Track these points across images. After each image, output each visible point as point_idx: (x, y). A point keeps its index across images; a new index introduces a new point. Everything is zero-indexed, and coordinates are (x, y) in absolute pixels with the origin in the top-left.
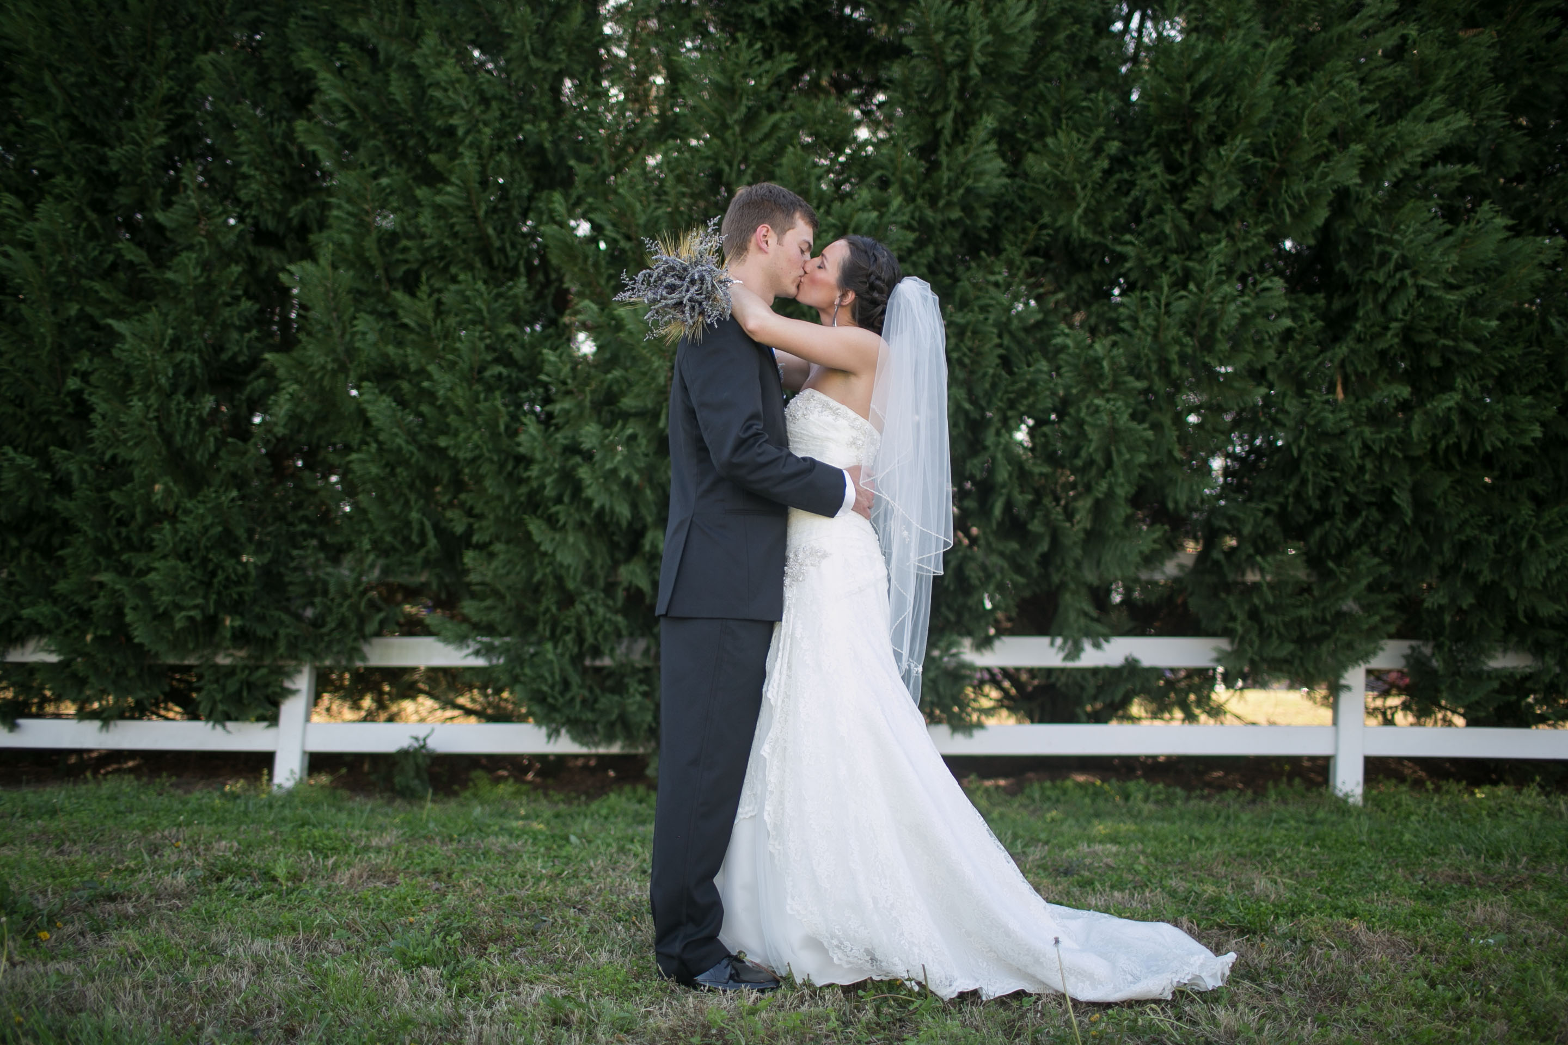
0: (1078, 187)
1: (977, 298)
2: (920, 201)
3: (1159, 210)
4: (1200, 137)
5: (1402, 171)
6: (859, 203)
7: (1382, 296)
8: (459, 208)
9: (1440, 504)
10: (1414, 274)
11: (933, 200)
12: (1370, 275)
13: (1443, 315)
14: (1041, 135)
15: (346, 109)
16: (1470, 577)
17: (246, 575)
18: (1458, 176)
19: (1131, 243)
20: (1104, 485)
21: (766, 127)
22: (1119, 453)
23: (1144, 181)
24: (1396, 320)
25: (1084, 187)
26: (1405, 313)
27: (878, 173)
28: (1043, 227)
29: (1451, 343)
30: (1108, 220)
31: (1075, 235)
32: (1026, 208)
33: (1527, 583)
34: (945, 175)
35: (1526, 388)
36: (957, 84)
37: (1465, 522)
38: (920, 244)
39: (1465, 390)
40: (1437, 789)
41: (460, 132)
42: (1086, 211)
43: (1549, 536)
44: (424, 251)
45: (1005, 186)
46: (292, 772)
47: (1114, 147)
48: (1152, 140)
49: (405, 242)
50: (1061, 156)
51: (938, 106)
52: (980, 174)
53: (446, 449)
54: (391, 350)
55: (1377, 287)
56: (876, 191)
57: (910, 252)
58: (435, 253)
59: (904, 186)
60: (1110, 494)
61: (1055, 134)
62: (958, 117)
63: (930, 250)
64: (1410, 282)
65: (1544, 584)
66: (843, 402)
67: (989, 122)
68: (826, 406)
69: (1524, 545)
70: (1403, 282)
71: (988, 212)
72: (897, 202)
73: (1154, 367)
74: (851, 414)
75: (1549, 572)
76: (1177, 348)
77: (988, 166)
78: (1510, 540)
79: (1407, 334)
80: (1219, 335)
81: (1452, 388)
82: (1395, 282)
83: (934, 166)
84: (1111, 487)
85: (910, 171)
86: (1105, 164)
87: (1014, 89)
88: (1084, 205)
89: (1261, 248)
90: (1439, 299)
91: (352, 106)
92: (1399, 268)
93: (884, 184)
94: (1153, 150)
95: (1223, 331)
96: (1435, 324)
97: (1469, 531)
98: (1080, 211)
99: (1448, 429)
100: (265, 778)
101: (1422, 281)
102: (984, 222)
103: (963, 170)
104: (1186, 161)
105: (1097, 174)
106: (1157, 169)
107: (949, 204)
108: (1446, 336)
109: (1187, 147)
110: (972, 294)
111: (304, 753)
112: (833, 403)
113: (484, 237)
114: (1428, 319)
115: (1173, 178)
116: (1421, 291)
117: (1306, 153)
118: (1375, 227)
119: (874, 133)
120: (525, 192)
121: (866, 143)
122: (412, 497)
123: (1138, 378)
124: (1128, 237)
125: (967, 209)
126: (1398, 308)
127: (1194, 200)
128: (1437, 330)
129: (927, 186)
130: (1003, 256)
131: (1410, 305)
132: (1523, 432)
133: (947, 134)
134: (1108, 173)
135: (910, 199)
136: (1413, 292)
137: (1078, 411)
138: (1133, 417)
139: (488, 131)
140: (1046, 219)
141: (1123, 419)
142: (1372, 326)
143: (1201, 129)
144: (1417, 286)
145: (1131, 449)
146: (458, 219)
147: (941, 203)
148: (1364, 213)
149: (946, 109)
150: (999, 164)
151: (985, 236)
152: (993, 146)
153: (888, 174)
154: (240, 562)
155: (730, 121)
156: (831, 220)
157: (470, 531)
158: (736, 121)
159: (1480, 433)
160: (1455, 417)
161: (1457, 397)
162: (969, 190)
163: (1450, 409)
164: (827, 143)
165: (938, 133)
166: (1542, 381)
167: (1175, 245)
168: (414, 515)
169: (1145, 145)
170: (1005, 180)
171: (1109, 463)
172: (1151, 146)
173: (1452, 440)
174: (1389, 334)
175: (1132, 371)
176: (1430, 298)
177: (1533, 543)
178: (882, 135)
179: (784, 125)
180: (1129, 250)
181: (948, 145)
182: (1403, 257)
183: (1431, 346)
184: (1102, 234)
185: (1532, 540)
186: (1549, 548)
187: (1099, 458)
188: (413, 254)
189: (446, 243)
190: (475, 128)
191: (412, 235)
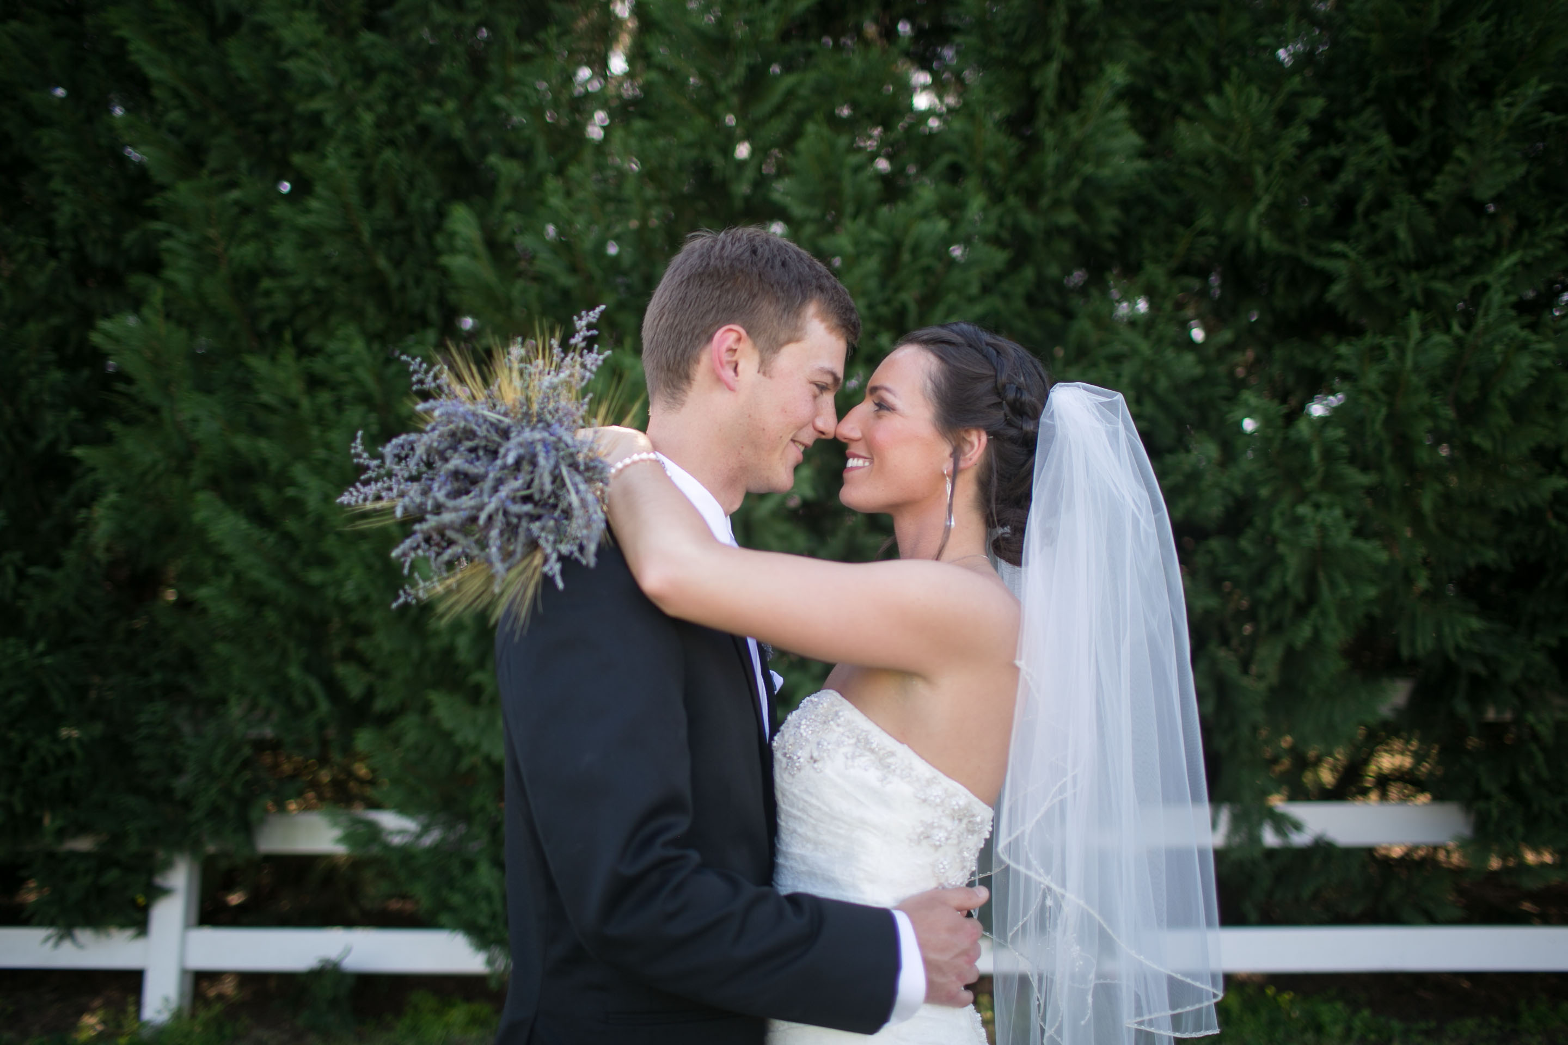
0: (1259, 171)
1: (1102, 344)
2: (1012, 200)
3: (1382, 203)
4: (1454, 85)
6: (919, 207)
11: (1031, 196)
14: (1192, 91)
15: (176, 93)
17: (70, 755)
19: (1343, 256)
20: (1306, 630)
21: (775, 97)
22: (1333, 585)
23: (1357, 159)
25: (1268, 169)
27: (947, 158)
28: (1203, 233)
30: (1303, 219)
31: (1251, 247)
32: (1170, 203)
34: (1051, 159)
36: (1064, 18)
38: (1014, 265)
41: (329, 119)
42: (1274, 206)
44: (294, 293)
45: (1139, 173)
46: (167, 1000)
47: (1315, 106)
48: (1370, 93)
49: (266, 283)
50: (1228, 124)
51: (1034, 54)
52: (1102, 157)
53: (323, 586)
54: (241, 442)
56: (944, 187)
57: (999, 276)
58: (306, 298)
59: (986, 174)
60: (1316, 640)
61: (1218, 90)
62: (1067, 70)
63: (1029, 273)
66: (902, 736)
67: (1117, 74)
68: (864, 744)
71: (1114, 212)
72: (976, 204)
73: (1388, 451)
74: (923, 769)
76: (1428, 423)
77: (1115, 144)
80: (1497, 402)
83: (1032, 144)
84: (1317, 632)
85: (995, 154)
86: (1304, 134)
87: (1148, 25)
88: (1266, 200)
91: (184, 90)
93: (955, 173)
94: (1371, 109)
95: (1503, 395)
98: (1261, 208)
100: (131, 1009)
102: (1109, 228)
103: (1078, 152)
104: (1424, 124)
105: (1287, 149)
106: (1382, 139)
107: (1057, 204)
109: (1428, 103)
110: (1094, 336)
111: (184, 972)
112: (881, 738)
113: (376, 272)
115: (1403, 151)
119: (940, 97)
120: (429, 205)
121: (930, 113)
122: (290, 645)
123: (1365, 468)
124: (1338, 246)
125: (1082, 207)
127: (1443, 185)
129: (1022, 177)
133: (1049, 96)
134: (1305, 149)
135: (997, 197)
137: (1269, 521)
138: (1358, 532)
139: (368, 118)
140: (1206, 220)
141: (1342, 537)
143: (1454, 72)
145: (1351, 577)
146: (334, 249)
147: (1045, 201)
149: (1047, 58)
150: (1132, 139)
151: (1109, 246)
152: (1121, 112)
153: (960, 159)
154: (56, 740)
155: (723, 87)
156: (876, 235)
157: (370, 694)
158: (734, 89)
162: (1087, 181)
164: (869, 116)
165: (1033, 96)
167: (1413, 256)
168: (294, 672)
169: (1357, 101)
170: (1141, 164)
171: (1312, 598)
172: (1368, 102)
175: (1352, 459)
178: (951, 100)
179: (804, 91)
180: (1340, 266)
181: (1052, 114)
184: (1292, 241)
187: (1298, 591)
188: (279, 299)
189: (321, 282)
190: (349, 114)
191: (273, 273)
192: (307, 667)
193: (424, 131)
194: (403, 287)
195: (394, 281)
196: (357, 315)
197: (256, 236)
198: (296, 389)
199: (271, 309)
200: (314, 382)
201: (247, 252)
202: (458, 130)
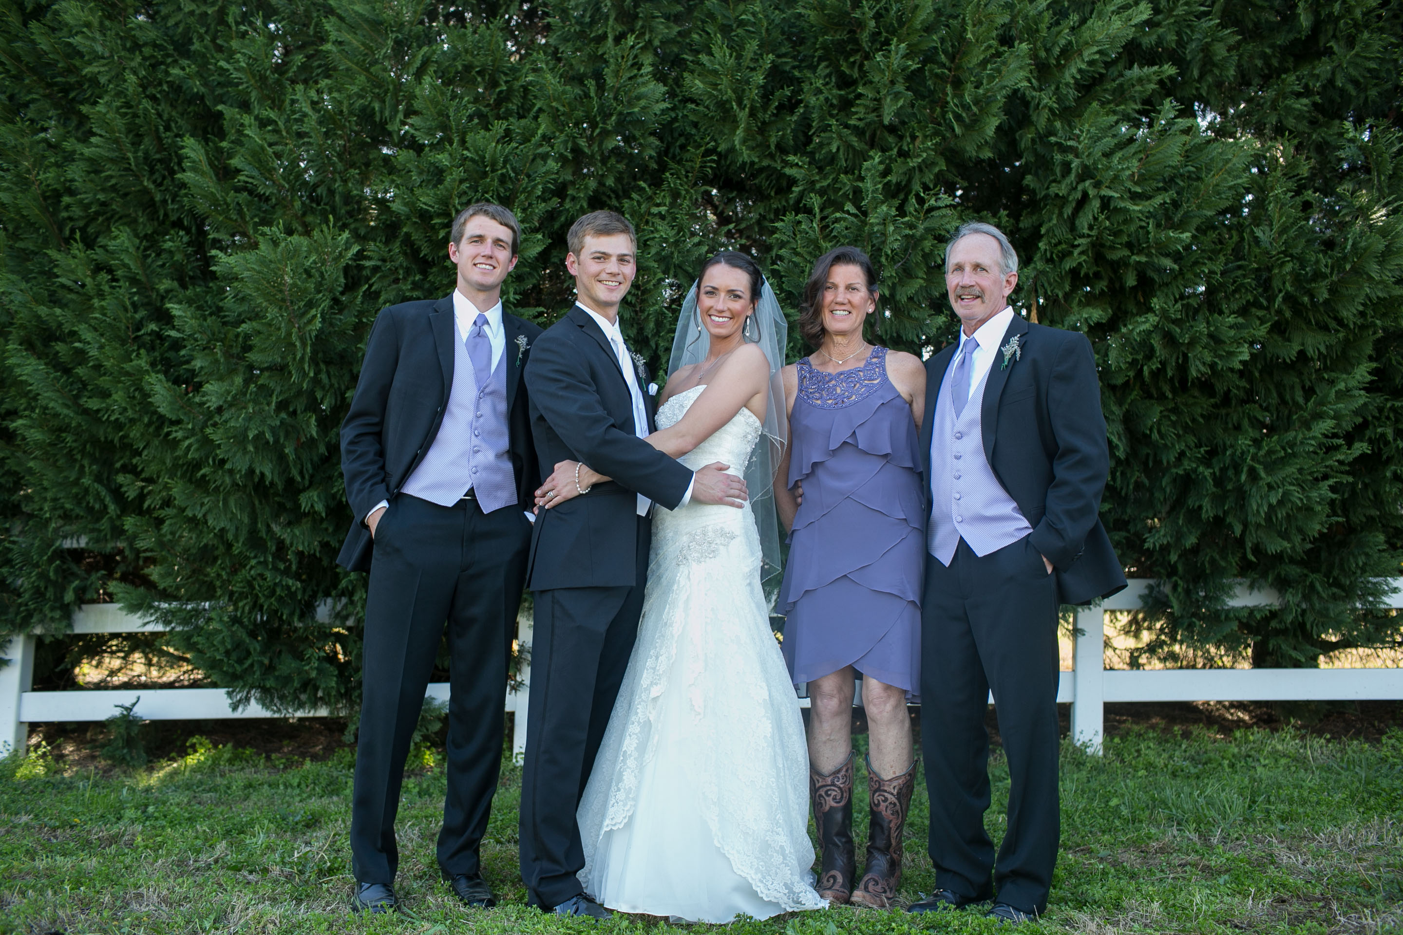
5: (1080, 71)
7: (1068, 211)
8: (112, 160)
9: (1155, 436)
10: (1097, 185)
12: (1054, 189)
13: (1133, 228)
16: (1194, 514)
18: (1155, 78)
24: (1082, 236)
26: (1091, 228)
28: (707, 152)
29: (1144, 259)
30: (772, 141)
31: (738, 159)
33: (1252, 519)
35: (1235, 306)
37: (1182, 454)
39: (1164, 312)
40: (1186, 735)
41: (103, 80)
42: (748, 132)
43: (1270, 468)
44: (86, 207)
45: (666, 111)
49: (66, 199)
50: (714, 74)
51: (599, 30)
52: (635, 100)
54: (44, 311)
55: (1062, 200)
58: (94, 209)
61: (709, 51)
64: (1092, 192)
65: (1268, 518)
69: (1243, 477)
70: (1085, 195)
71: (654, 141)
75: (1270, 506)
77: (645, 90)
78: (1231, 473)
79: (1098, 250)
81: (1150, 310)
82: (1079, 195)
88: (744, 126)
89: (934, 164)
90: (1126, 210)
92: (1081, 179)
94: (824, 64)
96: (1125, 239)
97: (1187, 465)
98: (741, 132)
99: (1150, 354)
101: (1106, 192)
108: (1140, 252)
109: (855, 59)
111: (20, 723)
113: (145, 191)
114: (1117, 234)
115: (842, 93)
116: (1106, 202)
117: (976, 56)
118: (1055, 135)
122: (86, 462)
124: (793, 159)
126: (1083, 222)
127: (859, 114)
128: (1129, 245)
129: (579, 114)
130: (665, 186)
131: (1095, 219)
132: (1231, 354)
134: (767, 90)
135: (561, 127)
136: (1096, 204)
139: (133, 80)
140: (710, 144)
142: (1060, 243)
143: (864, 37)
144: (1102, 198)
146: (111, 170)
147: (597, 132)
148: (1041, 120)
157: (142, 497)
159: (1185, 356)
160: (1156, 342)
161: (1153, 319)
162: (624, 117)
163: (1149, 333)
166: (1250, 297)
170: (665, 105)
173: (1155, 365)
174: (1076, 252)
176: (1117, 210)
177: (1253, 475)
180: (799, 173)
182: (1085, 167)
183: (1123, 263)
184: (769, 156)
185: (1252, 473)
186: (1269, 479)
188: (77, 212)
189: (101, 197)
190: (119, 77)
191: (71, 192)
192: (98, 479)
193: (177, 88)
194: (165, 201)
195: (158, 197)
196: (132, 223)
197: (57, 165)
198: (83, 274)
199: (70, 219)
200: (98, 268)
201: (50, 176)
202: (197, 86)
